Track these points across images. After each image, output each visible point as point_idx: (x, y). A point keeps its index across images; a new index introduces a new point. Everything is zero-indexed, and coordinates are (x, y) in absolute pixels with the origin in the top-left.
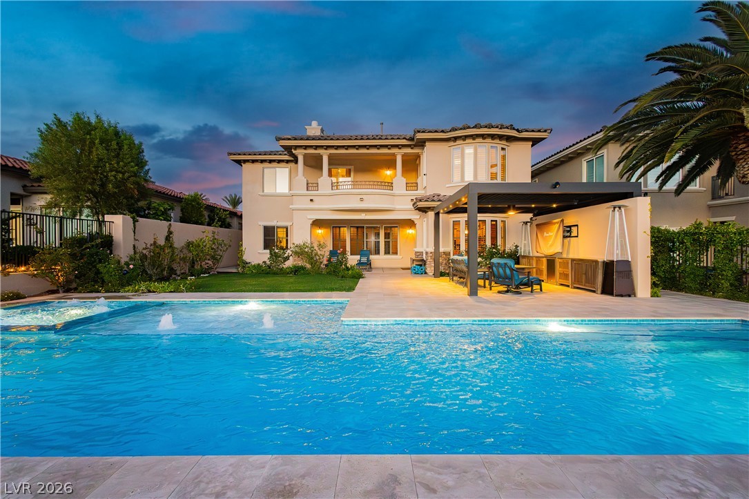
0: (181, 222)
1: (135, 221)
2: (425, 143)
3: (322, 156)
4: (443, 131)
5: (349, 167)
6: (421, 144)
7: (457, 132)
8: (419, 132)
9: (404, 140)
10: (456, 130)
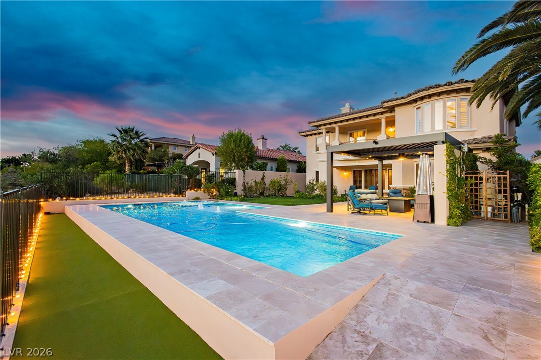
0: (297, 172)
1: (244, 172)
2: (394, 108)
3: (335, 128)
4: (402, 98)
5: (364, 130)
6: (392, 109)
7: (412, 96)
8: (384, 102)
9: (381, 109)
10: (411, 95)
